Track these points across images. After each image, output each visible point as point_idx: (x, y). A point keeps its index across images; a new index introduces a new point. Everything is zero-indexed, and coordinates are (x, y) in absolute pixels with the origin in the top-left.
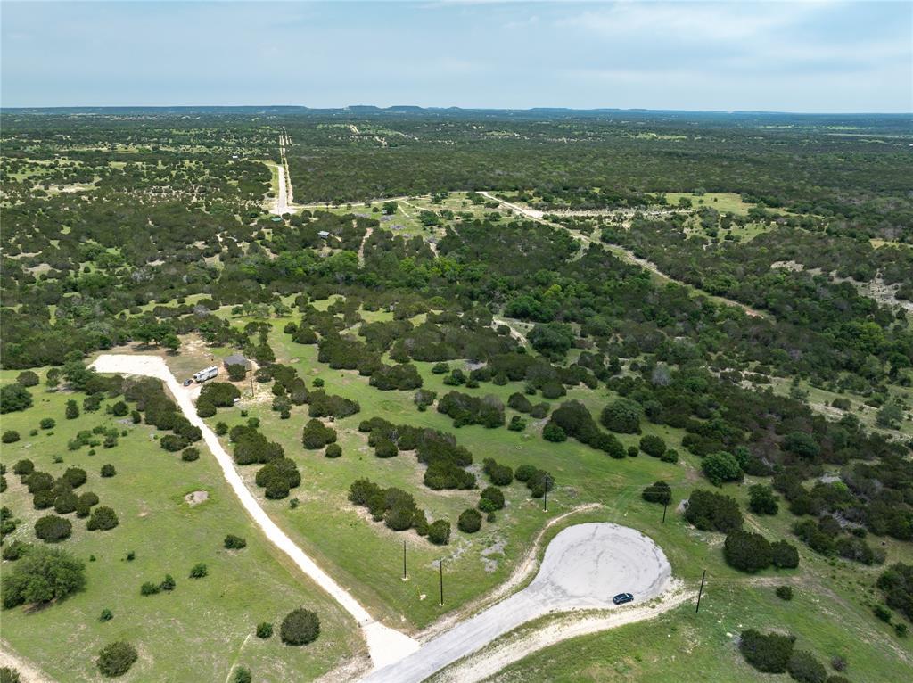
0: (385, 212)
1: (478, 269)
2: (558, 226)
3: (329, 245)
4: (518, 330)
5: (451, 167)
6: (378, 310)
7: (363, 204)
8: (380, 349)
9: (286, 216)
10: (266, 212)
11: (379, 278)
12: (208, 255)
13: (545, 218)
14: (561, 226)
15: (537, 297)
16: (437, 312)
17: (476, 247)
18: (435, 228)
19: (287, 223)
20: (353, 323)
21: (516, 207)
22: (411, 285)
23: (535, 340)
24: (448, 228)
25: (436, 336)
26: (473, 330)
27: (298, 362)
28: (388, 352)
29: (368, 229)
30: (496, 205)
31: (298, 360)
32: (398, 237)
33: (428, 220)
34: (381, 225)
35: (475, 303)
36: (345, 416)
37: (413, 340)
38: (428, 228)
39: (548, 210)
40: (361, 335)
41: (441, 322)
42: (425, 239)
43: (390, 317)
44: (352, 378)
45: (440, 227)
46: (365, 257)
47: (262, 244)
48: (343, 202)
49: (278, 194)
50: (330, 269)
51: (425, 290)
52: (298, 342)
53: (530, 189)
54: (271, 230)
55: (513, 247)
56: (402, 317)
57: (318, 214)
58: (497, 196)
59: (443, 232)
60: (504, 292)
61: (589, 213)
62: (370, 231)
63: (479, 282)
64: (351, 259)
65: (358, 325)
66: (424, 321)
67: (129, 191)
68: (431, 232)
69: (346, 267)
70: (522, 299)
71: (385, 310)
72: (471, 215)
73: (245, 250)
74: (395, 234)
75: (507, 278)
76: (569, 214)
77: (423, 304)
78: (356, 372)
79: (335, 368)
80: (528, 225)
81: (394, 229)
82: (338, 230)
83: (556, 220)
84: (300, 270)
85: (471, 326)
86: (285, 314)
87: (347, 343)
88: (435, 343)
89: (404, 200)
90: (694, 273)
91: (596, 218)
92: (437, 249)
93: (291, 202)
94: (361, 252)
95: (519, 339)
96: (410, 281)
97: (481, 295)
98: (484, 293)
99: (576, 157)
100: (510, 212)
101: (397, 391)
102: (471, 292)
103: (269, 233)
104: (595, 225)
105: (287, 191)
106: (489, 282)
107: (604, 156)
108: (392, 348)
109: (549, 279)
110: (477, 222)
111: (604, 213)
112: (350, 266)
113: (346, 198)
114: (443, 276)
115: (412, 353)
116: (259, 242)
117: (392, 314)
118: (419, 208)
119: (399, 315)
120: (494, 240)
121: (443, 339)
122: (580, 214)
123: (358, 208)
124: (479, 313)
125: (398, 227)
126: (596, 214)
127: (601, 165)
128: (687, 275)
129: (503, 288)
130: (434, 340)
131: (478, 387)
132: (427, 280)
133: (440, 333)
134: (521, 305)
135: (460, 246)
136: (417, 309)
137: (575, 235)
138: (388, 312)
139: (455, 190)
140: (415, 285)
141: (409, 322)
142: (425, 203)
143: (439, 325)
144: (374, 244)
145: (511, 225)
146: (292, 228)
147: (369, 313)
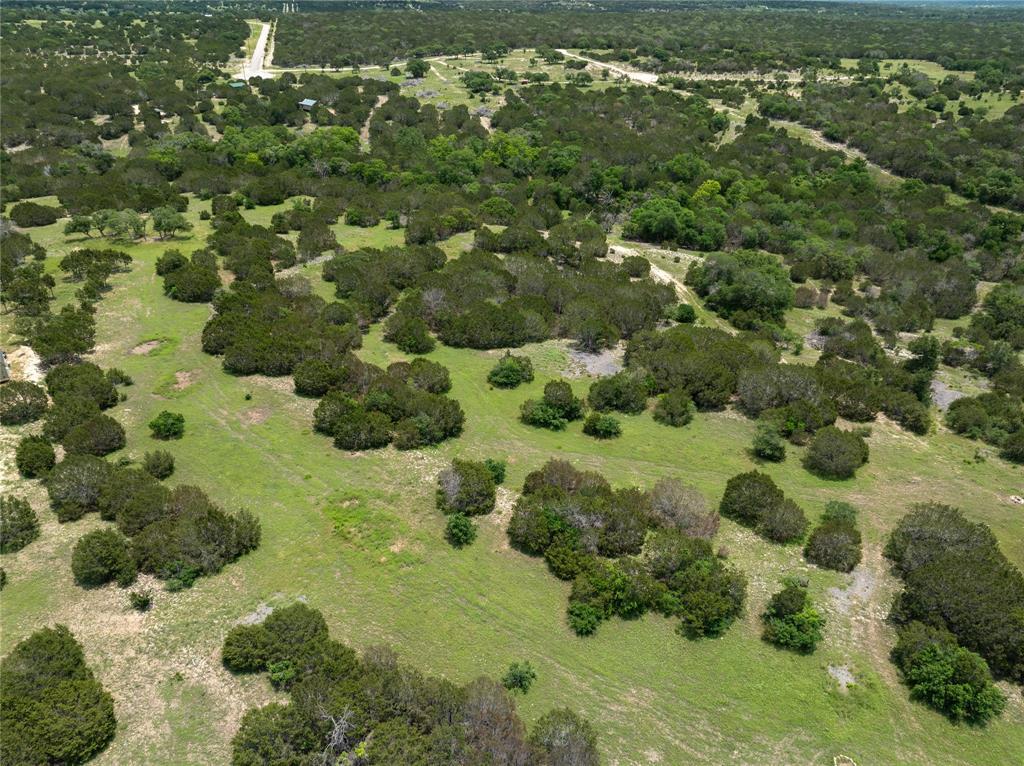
0: (409, 74)
1: (565, 155)
2: (685, 94)
3: (315, 121)
4: (662, 267)
5: (510, 27)
6: (376, 223)
7: (377, 67)
8: (364, 317)
9: (256, 81)
10: (227, 76)
11: (389, 169)
12: (109, 136)
13: (661, 83)
14: (689, 94)
15: (684, 202)
16: (497, 229)
17: (558, 122)
18: (489, 96)
19: (255, 90)
20: (316, 252)
21: (613, 67)
22: (446, 180)
23: (713, 291)
24: (509, 94)
25: (496, 281)
26: (577, 267)
27: (152, 353)
28: (383, 321)
29: (380, 97)
30: (583, 65)
31: (155, 345)
32: (428, 107)
33: (478, 85)
34: (402, 92)
35: (565, 214)
36: (199, 573)
37: (443, 294)
38: (478, 97)
39: (663, 72)
40: (328, 278)
41: (507, 251)
42: (472, 110)
43: (398, 239)
44: (273, 403)
45: (496, 93)
46: (372, 139)
47: (204, 120)
48: (347, 64)
49: (252, 54)
50: (306, 154)
51: (473, 188)
52: (175, 297)
53: (630, 46)
54: (225, 101)
55: (616, 122)
56: (422, 239)
57: (307, 79)
58: (582, 54)
59: (502, 101)
60: (616, 194)
61: (730, 77)
62: (383, 99)
63: (571, 176)
64: (347, 140)
65: (328, 256)
66: (468, 248)
67: (34, 51)
68: (483, 101)
69: (334, 150)
70: (659, 205)
71: (389, 224)
72: (545, 77)
73: (172, 128)
74: (423, 103)
75: (619, 169)
76: (697, 77)
77: (466, 212)
78: (286, 384)
79: (234, 370)
80: (636, 91)
81: (422, 96)
82: (331, 99)
83: (680, 85)
84: (254, 156)
85: (569, 260)
86: (177, 233)
87: (290, 298)
88: (494, 301)
89: (441, 60)
90: (936, 165)
91: (742, 83)
92: (493, 125)
93: (268, 63)
94: (365, 131)
95: (670, 288)
96: (444, 173)
97: (573, 200)
98: (579, 195)
99: (680, 19)
100: (606, 74)
101: (389, 453)
102: (556, 194)
103: (221, 104)
104: (744, 92)
105: (266, 50)
106: (587, 176)
107: (718, 19)
108: (393, 310)
109: (694, 171)
110: (555, 87)
111: (753, 76)
112: (341, 149)
113: (354, 59)
114: (503, 165)
115: (439, 325)
116: (200, 116)
117: (402, 232)
118: (462, 69)
119: (417, 234)
120: (585, 111)
121: (511, 289)
122: (715, 77)
123: (371, 71)
124: (580, 230)
125: (429, 94)
126: (740, 78)
127: (717, 28)
128: (926, 170)
129: (614, 187)
130: (491, 291)
131: (617, 433)
132: (476, 171)
133: (506, 274)
134: (660, 216)
135: (530, 119)
136: (456, 221)
137: (718, 107)
138: (396, 227)
139: (519, 47)
140: (455, 180)
141: (437, 250)
142: (474, 62)
143: (501, 256)
144: (388, 118)
145: (609, 90)
146: (260, 96)
147: (357, 229)
